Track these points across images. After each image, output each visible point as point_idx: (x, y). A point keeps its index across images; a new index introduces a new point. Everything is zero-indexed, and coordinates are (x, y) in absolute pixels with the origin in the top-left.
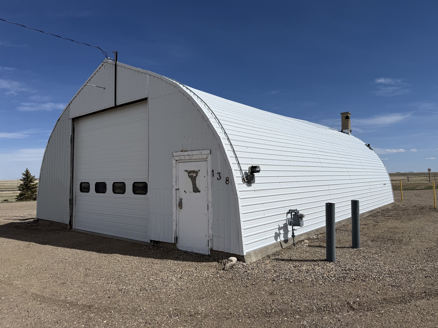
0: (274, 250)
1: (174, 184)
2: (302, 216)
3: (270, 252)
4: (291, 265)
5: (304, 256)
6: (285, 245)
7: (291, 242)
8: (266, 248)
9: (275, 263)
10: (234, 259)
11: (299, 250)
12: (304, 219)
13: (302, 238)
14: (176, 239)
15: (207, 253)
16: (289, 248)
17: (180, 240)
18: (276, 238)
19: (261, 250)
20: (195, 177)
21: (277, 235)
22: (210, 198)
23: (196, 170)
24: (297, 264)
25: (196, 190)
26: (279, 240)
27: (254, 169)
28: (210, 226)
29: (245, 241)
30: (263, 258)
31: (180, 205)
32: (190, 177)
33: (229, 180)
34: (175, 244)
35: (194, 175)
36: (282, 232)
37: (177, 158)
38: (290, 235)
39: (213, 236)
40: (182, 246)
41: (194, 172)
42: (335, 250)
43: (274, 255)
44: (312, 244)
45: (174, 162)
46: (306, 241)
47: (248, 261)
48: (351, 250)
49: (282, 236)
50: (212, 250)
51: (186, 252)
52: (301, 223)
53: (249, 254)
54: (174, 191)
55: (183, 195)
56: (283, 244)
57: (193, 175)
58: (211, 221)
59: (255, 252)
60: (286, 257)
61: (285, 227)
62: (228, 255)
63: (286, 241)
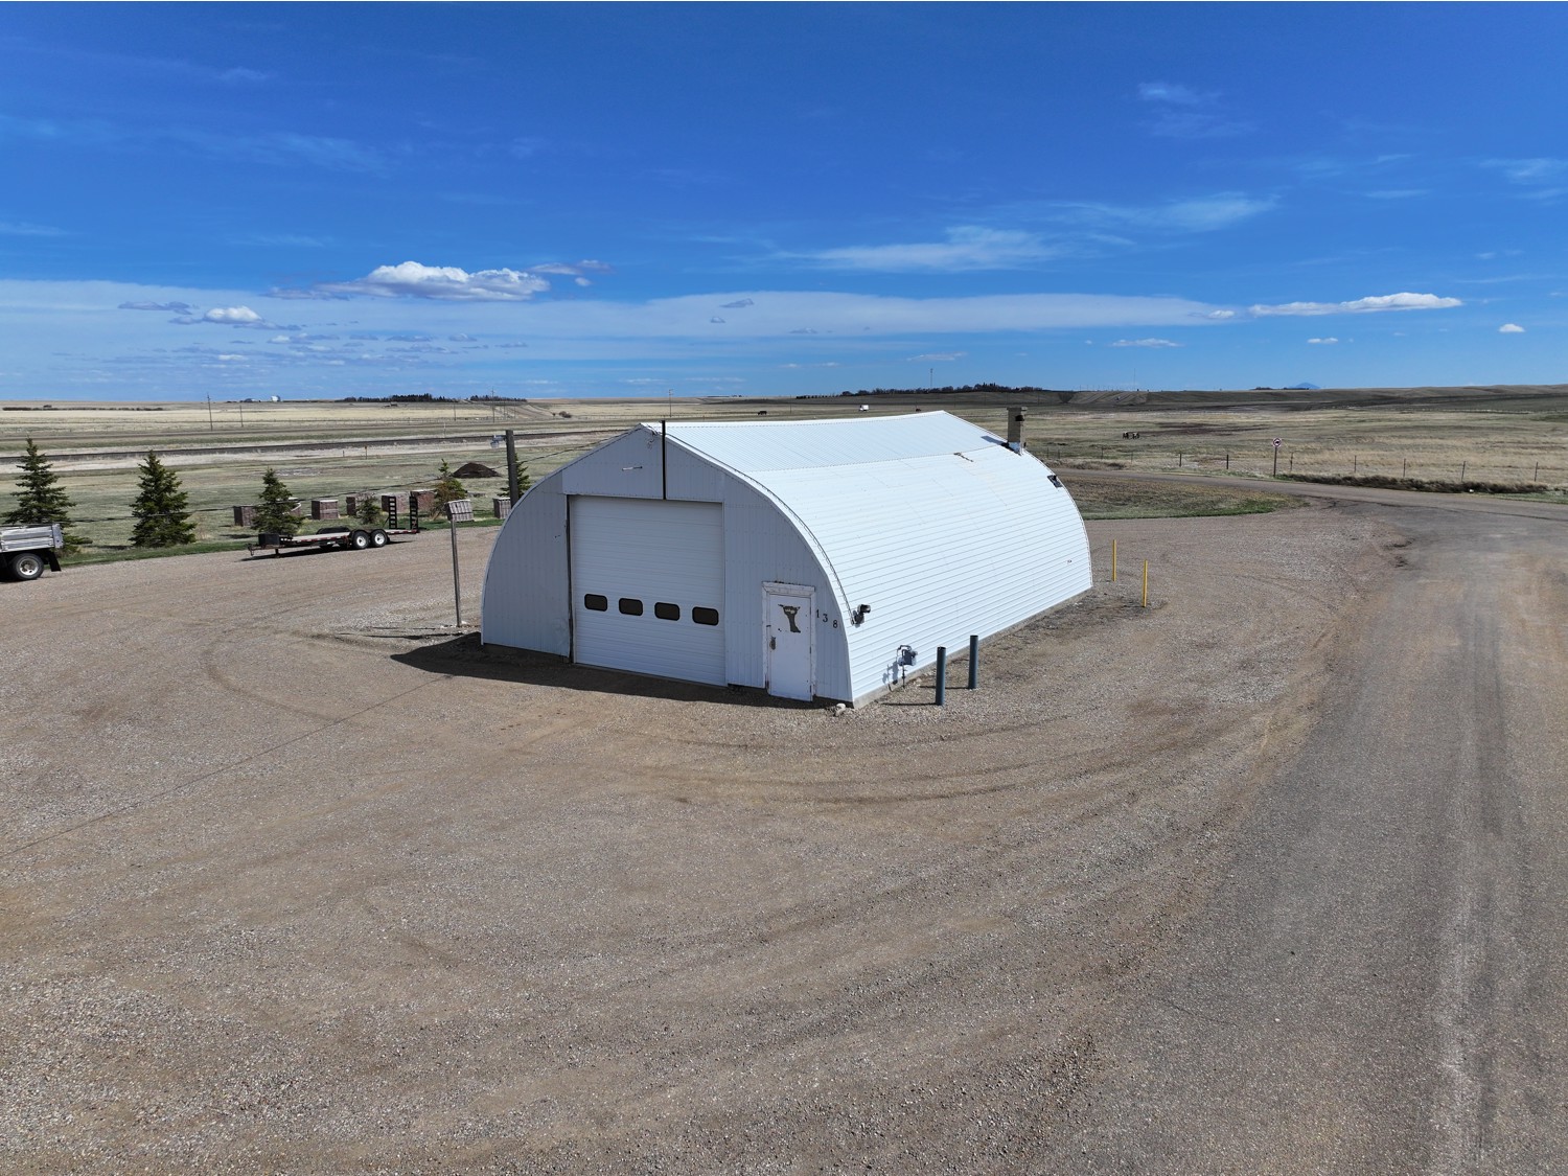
0: (882, 694)
1: (764, 619)
2: (914, 654)
3: (878, 697)
4: (899, 710)
5: (913, 700)
6: (893, 687)
7: (900, 683)
8: (874, 692)
9: (883, 708)
10: (843, 706)
11: (909, 693)
12: (916, 657)
13: (914, 677)
14: (767, 684)
15: (810, 699)
16: (898, 691)
17: (772, 685)
18: (884, 680)
19: (868, 695)
20: (794, 615)
21: (886, 677)
22: (814, 641)
23: (794, 606)
24: (906, 708)
25: (794, 629)
26: (887, 682)
27: (864, 609)
28: (814, 671)
29: (854, 688)
30: (871, 703)
31: (773, 645)
32: (786, 613)
33: (837, 624)
34: (766, 689)
35: (793, 612)
36: (891, 672)
37: (769, 590)
38: (900, 675)
39: (816, 682)
40: (774, 691)
41: (792, 608)
42: (945, 691)
43: (882, 699)
44: (925, 684)
45: (764, 593)
46: (919, 680)
47: (856, 707)
48: (966, 691)
49: (891, 677)
50: (815, 696)
51: (781, 698)
52: (913, 662)
53: (857, 700)
54: (764, 628)
55: (776, 634)
56: (892, 686)
57: (791, 612)
58: (814, 666)
59: (863, 698)
60: (894, 702)
61: (895, 667)
62: (835, 702)
63: (895, 682)
